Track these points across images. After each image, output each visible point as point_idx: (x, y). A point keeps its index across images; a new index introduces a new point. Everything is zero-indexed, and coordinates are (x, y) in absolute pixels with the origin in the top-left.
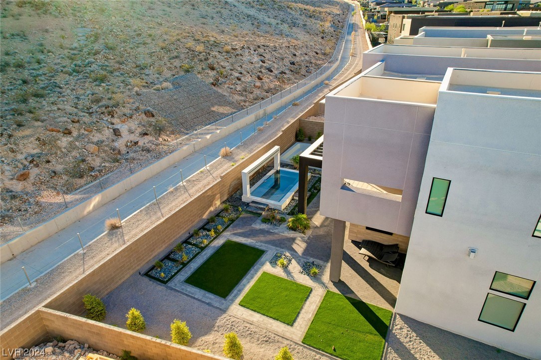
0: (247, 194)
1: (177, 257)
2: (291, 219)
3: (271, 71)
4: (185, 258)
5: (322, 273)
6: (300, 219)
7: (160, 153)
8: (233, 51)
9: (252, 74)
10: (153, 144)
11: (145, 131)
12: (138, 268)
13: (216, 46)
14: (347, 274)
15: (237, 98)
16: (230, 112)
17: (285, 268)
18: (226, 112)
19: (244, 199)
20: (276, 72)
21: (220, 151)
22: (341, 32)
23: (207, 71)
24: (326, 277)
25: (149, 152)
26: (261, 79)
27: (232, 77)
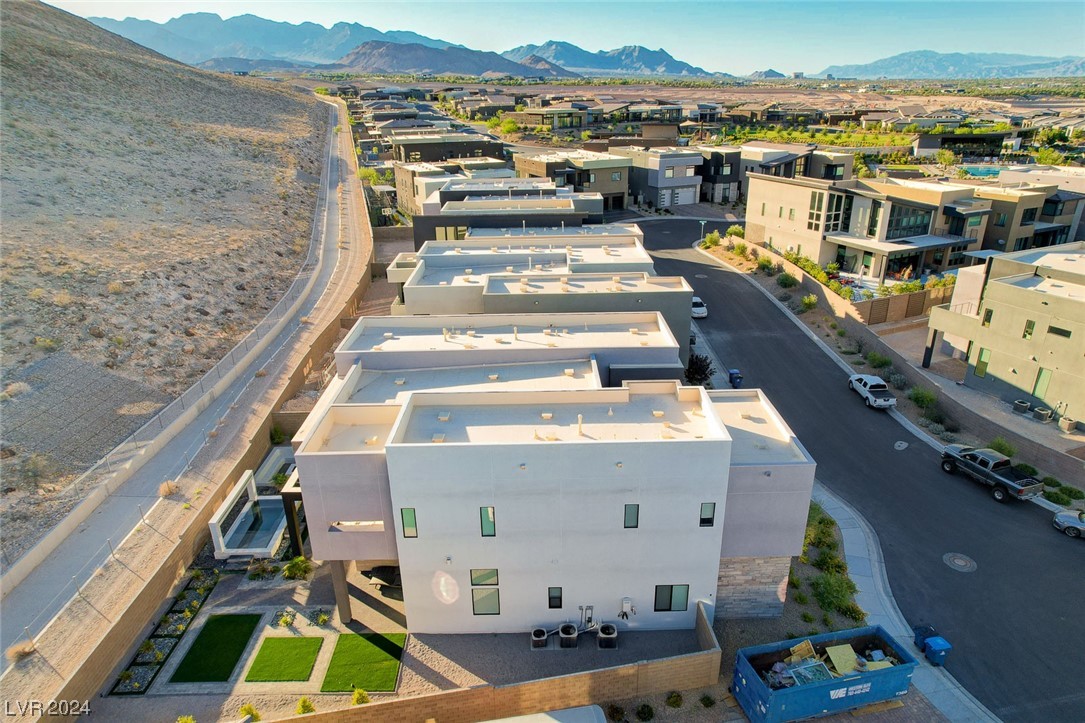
0: (220, 549)
1: (147, 658)
2: (286, 566)
3: (207, 314)
4: (160, 656)
5: (331, 618)
6: (297, 563)
7: (49, 516)
8: (127, 289)
9: (174, 328)
10: (30, 503)
11: (7, 486)
12: (96, 690)
13: (90, 282)
14: (360, 611)
15: (158, 380)
16: (151, 410)
17: (290, 625)
18: (145, 412)
19: (218, 555)
20: (214, 312)
21: (158, 489)
22: (318, 188)
23: (89, 343)
24: (336, 621)
25: (27, 520)
26: (193, 335)
27: (140, 342)
